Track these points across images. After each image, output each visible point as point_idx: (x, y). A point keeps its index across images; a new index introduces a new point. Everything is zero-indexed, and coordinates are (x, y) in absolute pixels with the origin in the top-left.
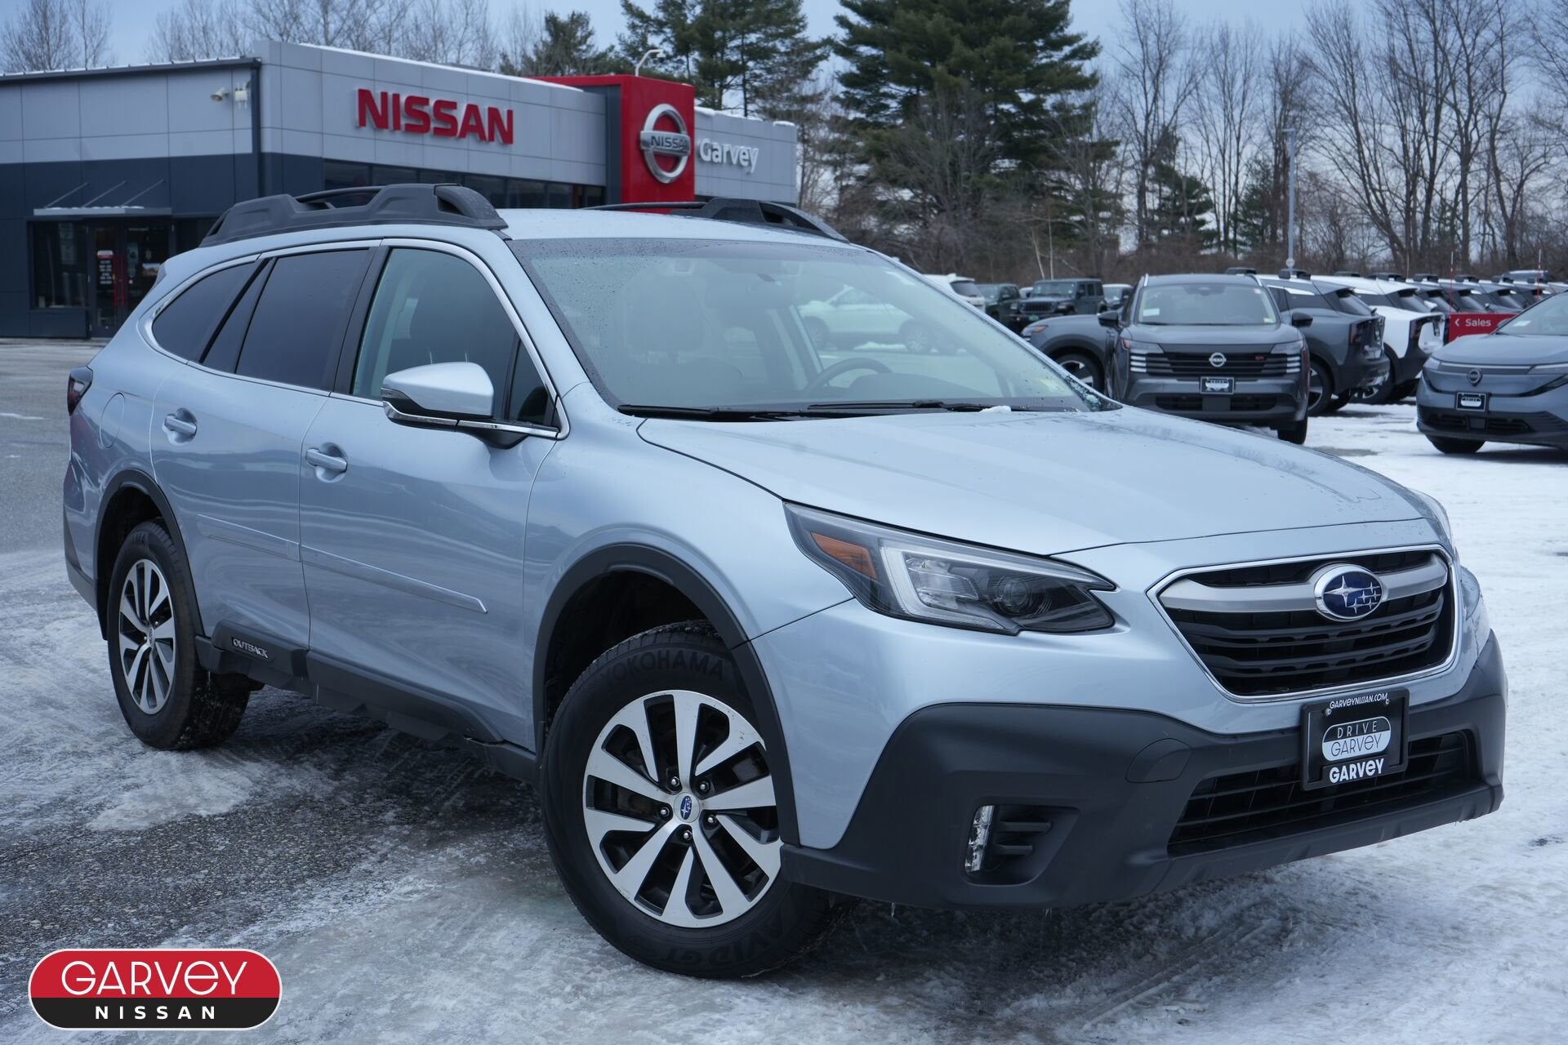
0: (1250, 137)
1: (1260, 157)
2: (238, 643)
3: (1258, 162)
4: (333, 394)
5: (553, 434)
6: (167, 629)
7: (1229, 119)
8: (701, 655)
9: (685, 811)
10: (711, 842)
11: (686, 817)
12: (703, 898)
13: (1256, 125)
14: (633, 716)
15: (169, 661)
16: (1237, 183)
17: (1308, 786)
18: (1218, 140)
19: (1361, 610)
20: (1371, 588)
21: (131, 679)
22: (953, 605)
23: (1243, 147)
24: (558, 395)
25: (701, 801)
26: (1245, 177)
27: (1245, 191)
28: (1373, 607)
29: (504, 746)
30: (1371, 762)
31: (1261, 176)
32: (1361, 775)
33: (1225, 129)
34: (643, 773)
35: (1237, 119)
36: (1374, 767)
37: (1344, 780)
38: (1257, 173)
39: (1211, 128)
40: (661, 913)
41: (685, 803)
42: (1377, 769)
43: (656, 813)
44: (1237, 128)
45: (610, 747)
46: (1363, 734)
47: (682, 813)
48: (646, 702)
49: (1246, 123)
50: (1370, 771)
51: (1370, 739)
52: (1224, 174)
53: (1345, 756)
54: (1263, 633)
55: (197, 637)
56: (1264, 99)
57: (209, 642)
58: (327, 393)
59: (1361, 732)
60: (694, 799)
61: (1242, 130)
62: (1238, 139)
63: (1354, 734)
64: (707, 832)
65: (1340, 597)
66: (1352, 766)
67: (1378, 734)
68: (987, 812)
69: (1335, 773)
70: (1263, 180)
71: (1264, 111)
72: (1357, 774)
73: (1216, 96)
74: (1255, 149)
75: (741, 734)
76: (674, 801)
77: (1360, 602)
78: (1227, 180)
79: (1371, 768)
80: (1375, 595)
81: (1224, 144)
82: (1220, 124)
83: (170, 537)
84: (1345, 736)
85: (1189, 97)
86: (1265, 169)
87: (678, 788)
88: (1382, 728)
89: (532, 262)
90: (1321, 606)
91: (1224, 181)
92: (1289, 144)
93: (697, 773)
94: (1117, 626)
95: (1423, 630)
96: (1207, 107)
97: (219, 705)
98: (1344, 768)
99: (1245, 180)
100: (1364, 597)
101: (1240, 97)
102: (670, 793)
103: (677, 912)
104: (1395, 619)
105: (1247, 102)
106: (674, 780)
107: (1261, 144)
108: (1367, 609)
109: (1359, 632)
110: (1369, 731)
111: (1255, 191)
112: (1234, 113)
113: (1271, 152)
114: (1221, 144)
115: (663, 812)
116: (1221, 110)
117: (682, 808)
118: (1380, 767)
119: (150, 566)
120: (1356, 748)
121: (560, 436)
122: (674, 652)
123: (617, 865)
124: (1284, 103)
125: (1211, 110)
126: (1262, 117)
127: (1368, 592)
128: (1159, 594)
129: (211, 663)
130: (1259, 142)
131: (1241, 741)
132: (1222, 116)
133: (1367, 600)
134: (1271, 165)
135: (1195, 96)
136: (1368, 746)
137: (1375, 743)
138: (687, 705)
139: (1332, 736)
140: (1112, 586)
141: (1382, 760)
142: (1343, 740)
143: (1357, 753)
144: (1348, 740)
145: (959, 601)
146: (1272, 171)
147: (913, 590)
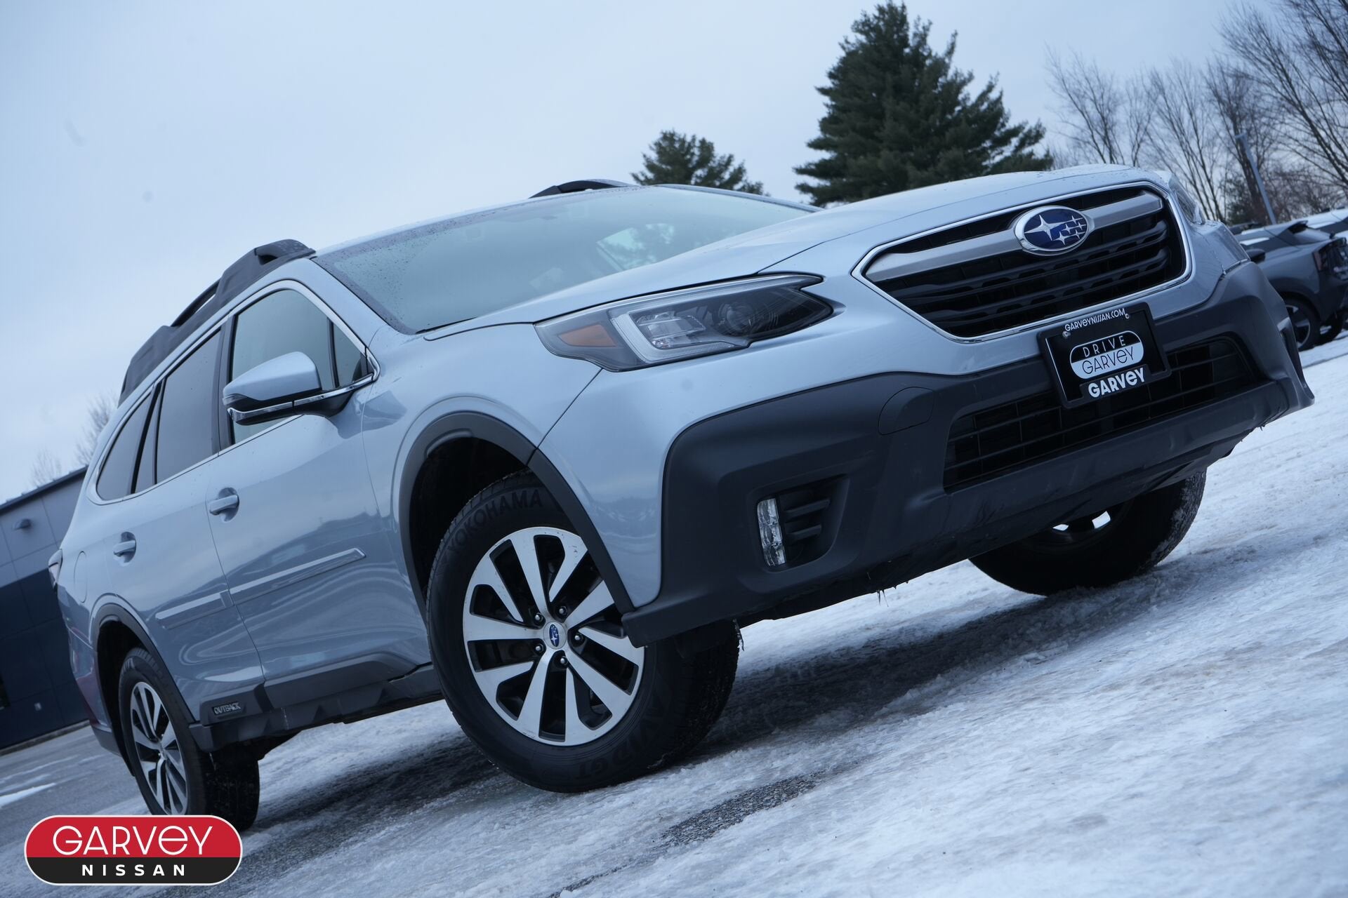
0: (1214, 161)
1: (1230, 176)
2: (218, 711)
3: (1230, 181)
4: (221, 453)
5: (369, 379)
6: (169, 734)
7: (1189, 154)
8: (519, 493)
9: (554, 639)
10: (582, 656)
11: (556, 643)
12: (592, 710)
13: (1216, 149)
14: (486, 573)
15: (177, 760)
16: (1217, 207)
17: (1070, 404)
18: (1185, 175)
19: (1068, 242)
20: (1074, 220)
21: (159, 798)
22: (688, 341)
23: (1211, 172)
24: (366, 347)
25: (563, 624)
26: (1223, 199)
27: (1228, 211)
28: (1081, 236)
29: (418, 671)
30: (1129, 373)
31: (1236, 193)
32: (1123, 386)
33: (1188, 162)
34: (510, 620)
35: (1196, 150)
36: (1135, 377)
37: (1106, 393)
38: (1232, 191)
39: (1175, 166)
40: (563, 739)
41: (553, 631)
42: (1138, 378)
43: (530, 650)
44: (1199, 158)
45: (477, 610)
46: (1112, 349)
47: (552, 641)
48: (491, 555)
49: (1206, 151)
50: (1132, 381)
51: (1121, 354)
52: (1202, 202)
53: (1100, 372)
54: (976, 282)
55: (191, 726)
56: (1214, 124)
57: (200, 725)
58: (216, 455)
59: (1109, 349)
60: (558, 625)
61: (1204, 158)
62: (1204, 167)
63: (1102, 351)
64: (576, 649)
65: (1043, 233)
66: (1110, 380)
67: (1129, 348)
68: (771, 509)
69: (1093, 388)
70: (1240, 195)
71: (1218, 134)
72: (1119, 385)
73: (1168, 136)
74: (1223, 170)
75: (574, 549)
76: (542, 634)
77: (1065, 233)
78: (1207, 207)
79: (1131, 378)
80: (1080, 226)
81: (1193, 176)
82: (1182, 159)
83: (149, 653)
84: (1092, 354)
85: (1142, 145)
86: (1238, 184)
87: (541, 623)
88: (1130, 340)
89: (335, 264)
90: (1027, 245)
91: (1205, 209)
92: (1252, 153)
93: (551, 599)
94: (836, 310)
95: (1152, 251)
96: (1163, 148)
97: (231, 785)
98: (1103, 383)
99: (1224, 202)
100: (1068, 229)
101: (1192, 130)
102: (537, 628)
103: (577, 732)
104: (1111, 245)
105: (1200, 132)
106: (537, 616)
107: (1228, 164)
108: (1074, 239)
109: (1076, 262)
110: (1118, 346)
111: (1236, 207)
112: (1191, 146)
113: (1238, 167)
114: (1191, 178)
115: (538, 648)
116: (1178, 148)
117: (551, 637)
118: (1141, 376)
119: (142, 686)
120: (1110, 363)
121: (375, 377)
122: (497, 500)
123: (515, 711)
124: (1233, 118)
125: (1168, 150)
126: (1218, 141)
127: (1071, 224)
128: (864, 272)
129: (206, 741)
130: (1224, 163)
131: (983, 376)
132: (1182, 152)
133: (1072, 231)
134: (1242, 179)
135: (1149, 142)
136: (1123, 359)
137: (1128, 356)
138: (523, 542)
139: (1079, 356)
140: (820, 279)
141: (1141, 369)
142: (1093, 358)
143: (1112, 368)
144: (1098, 357)
145: (690, 336)
146: (1246, 185)
147: (648, 343)
